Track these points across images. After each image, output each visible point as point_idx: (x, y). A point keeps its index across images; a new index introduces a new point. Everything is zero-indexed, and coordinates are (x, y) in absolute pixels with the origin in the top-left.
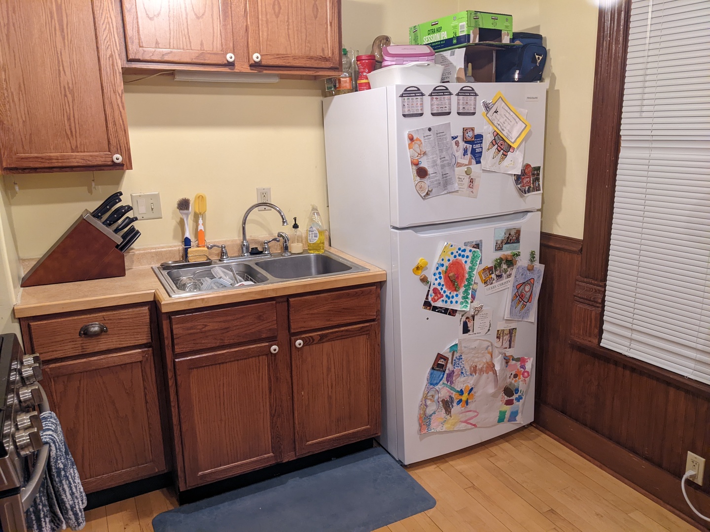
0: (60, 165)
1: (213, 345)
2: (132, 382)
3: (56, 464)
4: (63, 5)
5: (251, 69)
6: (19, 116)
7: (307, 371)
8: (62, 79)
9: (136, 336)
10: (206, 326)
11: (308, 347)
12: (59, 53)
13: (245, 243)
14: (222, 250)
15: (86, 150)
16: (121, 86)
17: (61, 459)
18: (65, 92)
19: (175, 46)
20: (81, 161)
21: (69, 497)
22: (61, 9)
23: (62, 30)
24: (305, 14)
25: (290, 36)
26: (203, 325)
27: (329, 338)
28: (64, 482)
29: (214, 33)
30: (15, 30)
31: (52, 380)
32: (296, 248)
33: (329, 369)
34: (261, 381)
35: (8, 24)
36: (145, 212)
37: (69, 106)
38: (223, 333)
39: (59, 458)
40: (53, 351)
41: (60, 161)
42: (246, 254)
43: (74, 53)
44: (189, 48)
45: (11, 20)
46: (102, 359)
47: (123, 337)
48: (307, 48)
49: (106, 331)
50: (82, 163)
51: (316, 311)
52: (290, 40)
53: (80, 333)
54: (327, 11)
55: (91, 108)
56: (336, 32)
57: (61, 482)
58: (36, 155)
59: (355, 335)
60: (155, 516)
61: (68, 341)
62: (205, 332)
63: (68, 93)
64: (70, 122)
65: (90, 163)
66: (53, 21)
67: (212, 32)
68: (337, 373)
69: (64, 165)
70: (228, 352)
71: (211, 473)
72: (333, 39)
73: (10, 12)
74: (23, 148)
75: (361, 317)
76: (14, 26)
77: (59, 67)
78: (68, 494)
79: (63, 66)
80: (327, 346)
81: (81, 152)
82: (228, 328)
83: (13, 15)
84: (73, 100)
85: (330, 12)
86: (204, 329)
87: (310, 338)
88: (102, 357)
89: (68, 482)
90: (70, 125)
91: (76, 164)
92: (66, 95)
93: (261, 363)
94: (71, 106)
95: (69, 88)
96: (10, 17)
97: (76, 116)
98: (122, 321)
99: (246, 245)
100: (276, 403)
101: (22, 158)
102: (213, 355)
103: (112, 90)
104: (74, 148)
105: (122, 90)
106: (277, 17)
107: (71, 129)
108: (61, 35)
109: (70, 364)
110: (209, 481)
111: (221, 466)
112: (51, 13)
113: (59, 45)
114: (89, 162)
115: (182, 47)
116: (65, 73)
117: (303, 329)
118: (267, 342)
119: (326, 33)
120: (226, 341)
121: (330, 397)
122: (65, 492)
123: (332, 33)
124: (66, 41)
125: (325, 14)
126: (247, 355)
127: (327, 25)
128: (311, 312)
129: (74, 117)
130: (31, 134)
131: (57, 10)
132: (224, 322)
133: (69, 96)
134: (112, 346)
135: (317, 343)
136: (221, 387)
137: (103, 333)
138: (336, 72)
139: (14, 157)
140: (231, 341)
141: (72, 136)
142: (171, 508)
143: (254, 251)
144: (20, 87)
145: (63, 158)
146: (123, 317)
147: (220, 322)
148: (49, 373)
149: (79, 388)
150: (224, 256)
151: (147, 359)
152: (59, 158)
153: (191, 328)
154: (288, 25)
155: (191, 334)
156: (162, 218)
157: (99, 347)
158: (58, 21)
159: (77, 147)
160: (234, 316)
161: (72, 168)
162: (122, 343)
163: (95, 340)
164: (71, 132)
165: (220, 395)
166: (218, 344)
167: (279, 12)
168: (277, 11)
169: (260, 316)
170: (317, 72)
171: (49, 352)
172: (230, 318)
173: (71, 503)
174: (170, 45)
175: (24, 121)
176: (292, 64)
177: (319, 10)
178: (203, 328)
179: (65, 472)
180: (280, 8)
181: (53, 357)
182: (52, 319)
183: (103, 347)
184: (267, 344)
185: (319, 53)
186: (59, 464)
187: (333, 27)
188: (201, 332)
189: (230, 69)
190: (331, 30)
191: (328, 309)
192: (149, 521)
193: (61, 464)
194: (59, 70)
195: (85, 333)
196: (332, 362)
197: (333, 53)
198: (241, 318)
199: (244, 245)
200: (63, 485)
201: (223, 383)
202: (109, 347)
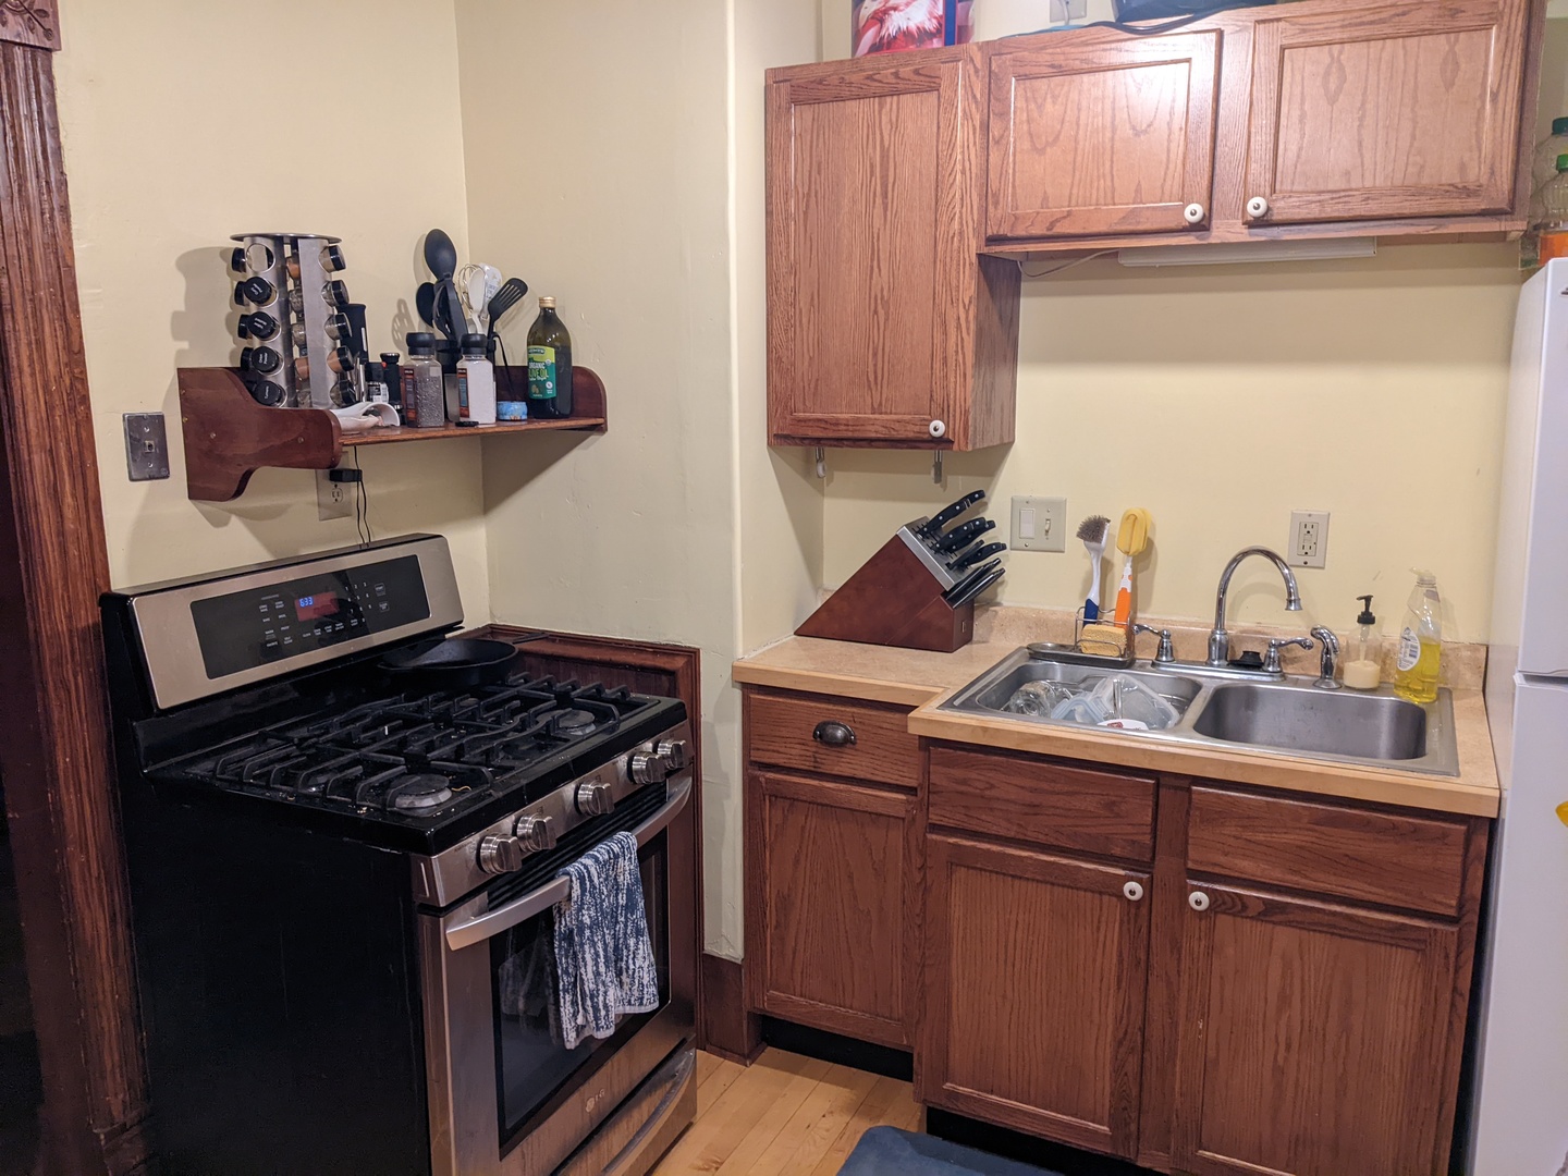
0: (850, 434)
1: (1002, 832)
2: (885, 853)
3: (577, 913)
4: (892, 147)
5: (1250, 235)
6: (805, 350)
7: (1222, 978)
8: (873, 282)
9: (901, 768)
10: (992, 786)
11: (1230, 918)
12: (875, 236)
13: (1218, 636)
14: (1162, 642)
15: (893, 411)
16: (970, 288)
17: (589, 909)
18: (876, 308)
19: (1080, 201)
20: (881, 429)
21: (590, 975)
22: (888, 157)
23: (885, 195)
24: (1416, 83)
25: (1364, 144)
26: (988, 783)
27: (1291, 917)
28: (586, 947)
29: (1168, 160)
30: (817, 202)
31: (767, 801)
32: (1360, 672)
33: (1284, 1000)
34: (1100, 951)
35: (809, 194)
36: (1031, 536)
37: (879, 329)
38: (1026, 814)
39: (586, 907)
40: (774, 751)
41: (850, 428)
42: (1216, 663)
43: (899, 234)
44: (1109, 200)
45: (813, 187)
46: (841, 791)
47: (879, 763)
48: (1410, 169)
49: (854, 743)
50: (883, 433)
51: (1261, 837)
52: (1362, 155)
53: (815, 733)
54: (1486, 65)
55: (912, 334)
56: (1507, 116)
57: (582, 945)
58: (819, 415)
59: (1377, 938)
60: (879, 1124)
61: (797, 741)
62: (990, 799)
63: (880, 307)
64: (876, 362)
65: (894, 435)
66: (873, 179)
67: (1165, 160)
68: (1307, 1019)
69: (856, 435)
70: (1031, 858)
71: (970, 1097)
72: (1499, 134)
73: (813, 174)
74: (804, 403)
75: (1404, 897)
76: (816, 196)
77: (872, 260)
78: (589, 969)
79: (879, 260)
80: (1284, 937)
81: (886, 413)
82: (1038, 806)
83: (818, 177)
84: (887, 320)
85: (1495, 62)
86: (987, 793)
87: (1237, 900)
88: (842, 786)
89: (592, 951)
90: (875, 365)
91: (874, 435)
92: (876, 312)
93: (1104, 909)
94: (881, 331)
95: (882, 298)
96: (813, 179)
97: (887, 350)
98: (881, 731)
99: (1220, 642)
100: (1128, 1019)
101: (799, 421)
102: (998, 853)
103: (949, 298)
104: (876, 406)
105: (971, 298)
106: (1332, 100)
107: (875, 372)
108: (883, 202)
109: (795, 783)
110: (963, 1109)
111: (992, 1093)
112: (872, 166)
113: (877, 223)
114: (893, 433)
115: (1094, 201)
116: (880, 270)
117: (1217, 870)
118: (1124, 869)
119: (1477, 124)
120: (1029, 833)
121: (1279, 1071)
122: (585, 965)
123: (1495, 120)
124: (889, 213)
125: (1481, 74)
126: (1071, 881)
127: (1484, 102)
128: (1248, 835)
129: (883, 349)
130: (817, 380)
131: (882, 157)
132: (1033, 790)
133: (881, 312)
134: (861, 774)
135: (1252, 918)
136: (1012, 929)
137: (849, 745)
138: (1503, 223)
139: (788, 417)
140: (1041, 836)
141: (876, 383)
142: (913, 1129)
143: (1249, 661)
144: (812, 299)
145: (857, 423)
146: (885, 725)
147: (1022, 788)
148: (764, 785)
149: (803, 828)
150: (1162, 656)
151: (914, 819)
152: (850, 423)
153: (964, 782)
154: (1361, 119)
155: (962, 793)
156: (1063, 552)
157: (841, 769)
158: (882, 177)
159: (880, 404)
160: (1052, 784)
161: (870, 442)
162: (877, 772)
163: (834, 753)
164: (876, 378)
165: (1007, 942)
166: (1012, 834)
167: (1339, 89)
168: (1332, 87)
169: (1114, 803)
170: (1440, 226)
171: (768, 751)
172: (1044, 786)
173: (592, 986)
174: (1070, 201)
175: (810, 358)
176: (1358, 213)
177: (1463, 66)
178: (987, 789)
179: (591, 932)
180: (1343, 79)
181: (773, 761)
182: (780, 697)
183: (846, 771)
184: (1122, 872)
185: (1450, 175)
186: (583, 915)
187: (1500, 105)
188: (982, 797)
189: (1197, 238)
190: (1494, 113)
191: (1299, 843)
192: (863, 1126)
193: (586, 916)
194: (872, 267)
195: (822, 736)
196: (1297, 982)
197: (1493, 173)
198: (1067, 793)
199: (1215, 640)
200: (584, 953)
201: (1017, 922)
202: (855, 772)
